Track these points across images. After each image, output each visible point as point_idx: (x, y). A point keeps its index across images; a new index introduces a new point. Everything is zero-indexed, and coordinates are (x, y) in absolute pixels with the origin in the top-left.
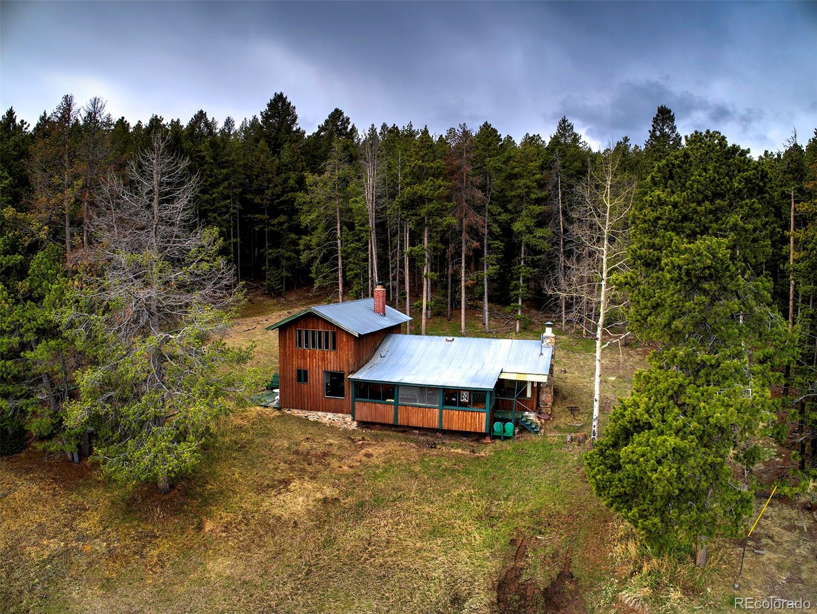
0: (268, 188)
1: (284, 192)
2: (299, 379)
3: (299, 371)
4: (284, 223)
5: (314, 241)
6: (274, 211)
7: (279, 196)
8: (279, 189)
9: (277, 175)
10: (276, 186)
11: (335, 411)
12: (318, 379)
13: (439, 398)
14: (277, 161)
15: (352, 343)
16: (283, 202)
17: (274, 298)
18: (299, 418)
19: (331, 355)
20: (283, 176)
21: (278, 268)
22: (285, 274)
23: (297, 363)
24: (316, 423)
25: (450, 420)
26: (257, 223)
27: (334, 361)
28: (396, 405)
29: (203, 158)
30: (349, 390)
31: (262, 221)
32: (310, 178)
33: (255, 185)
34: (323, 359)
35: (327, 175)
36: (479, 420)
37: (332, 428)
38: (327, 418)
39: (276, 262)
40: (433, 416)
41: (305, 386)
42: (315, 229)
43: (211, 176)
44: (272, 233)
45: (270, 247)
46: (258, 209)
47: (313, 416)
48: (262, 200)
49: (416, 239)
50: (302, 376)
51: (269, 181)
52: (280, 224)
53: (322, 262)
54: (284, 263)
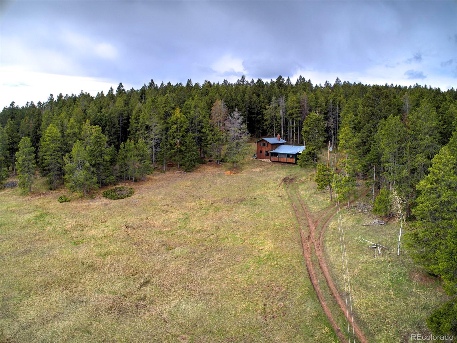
0: (256, 108)
1: (261, 109)
2: (260, 153)
3: (260, 151)
4: (261, 118)
5: (267, 124)
6: (258, 114)
7: (259, 110)
8: (259, 108)
9: (259, 104)
10: (258, 107)
11: (267, 159)
12: (264, 153)
13: (286, 156)
14: (259, 100)
15: (271, 145)
16: (260, 112)
17: (257, 138)
18: (260, 160)
19: (267, 148)
20: (260, 104)
21: (259, 130)
22: (261, 131)
23: (260, 149)
24: (263, 161)
25: (288, 160)
26: (253, 118)
27: (268, 149)
28: (278, 157)
29: (239, 101)
30: (270, 154)
31: (255, 117)
32: (267, 107)
33: (253, 107)
34: (265, 148)
35: (271, 106)
36: (293, 160)
37: (266, 162)
38: (266, 160)
39: (258, 128)
40: (285, 159)
41: (261, 154)
42: (268, 120)
43: (241, 106)
44: (257, 120)
45: (257, 124)
46: (254, 114)
47: (263, 160)
48: (255, 111)
49: (293, 123)
50: (261, 152)
51: (257, 106)
52: (259, 118)
53: (270, 129)
54: (261, 128)
